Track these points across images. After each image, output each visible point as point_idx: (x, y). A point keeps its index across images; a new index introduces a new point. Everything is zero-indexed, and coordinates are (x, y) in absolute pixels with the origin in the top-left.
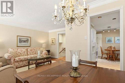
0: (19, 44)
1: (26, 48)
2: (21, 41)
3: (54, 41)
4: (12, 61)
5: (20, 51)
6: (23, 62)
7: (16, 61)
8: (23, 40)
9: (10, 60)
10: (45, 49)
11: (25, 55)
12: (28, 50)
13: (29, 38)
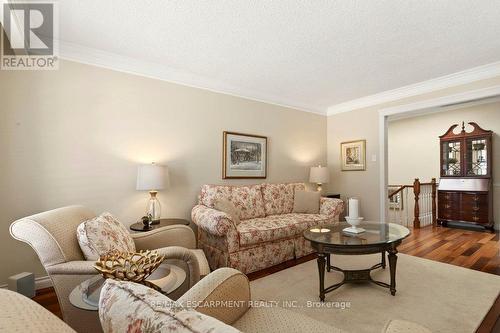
0: (233, 169)
1: (258, 184)
2: (237, 156)
3: (358, 154)
4: (231, 241)
5: (241, 198)
6: (264, 247)
7: (243, 242)
8: (242, 152)
9: (224, 236)
10: (320, 189)
11: (257, 214)
12: (266, 192)
13: (262, 142)
